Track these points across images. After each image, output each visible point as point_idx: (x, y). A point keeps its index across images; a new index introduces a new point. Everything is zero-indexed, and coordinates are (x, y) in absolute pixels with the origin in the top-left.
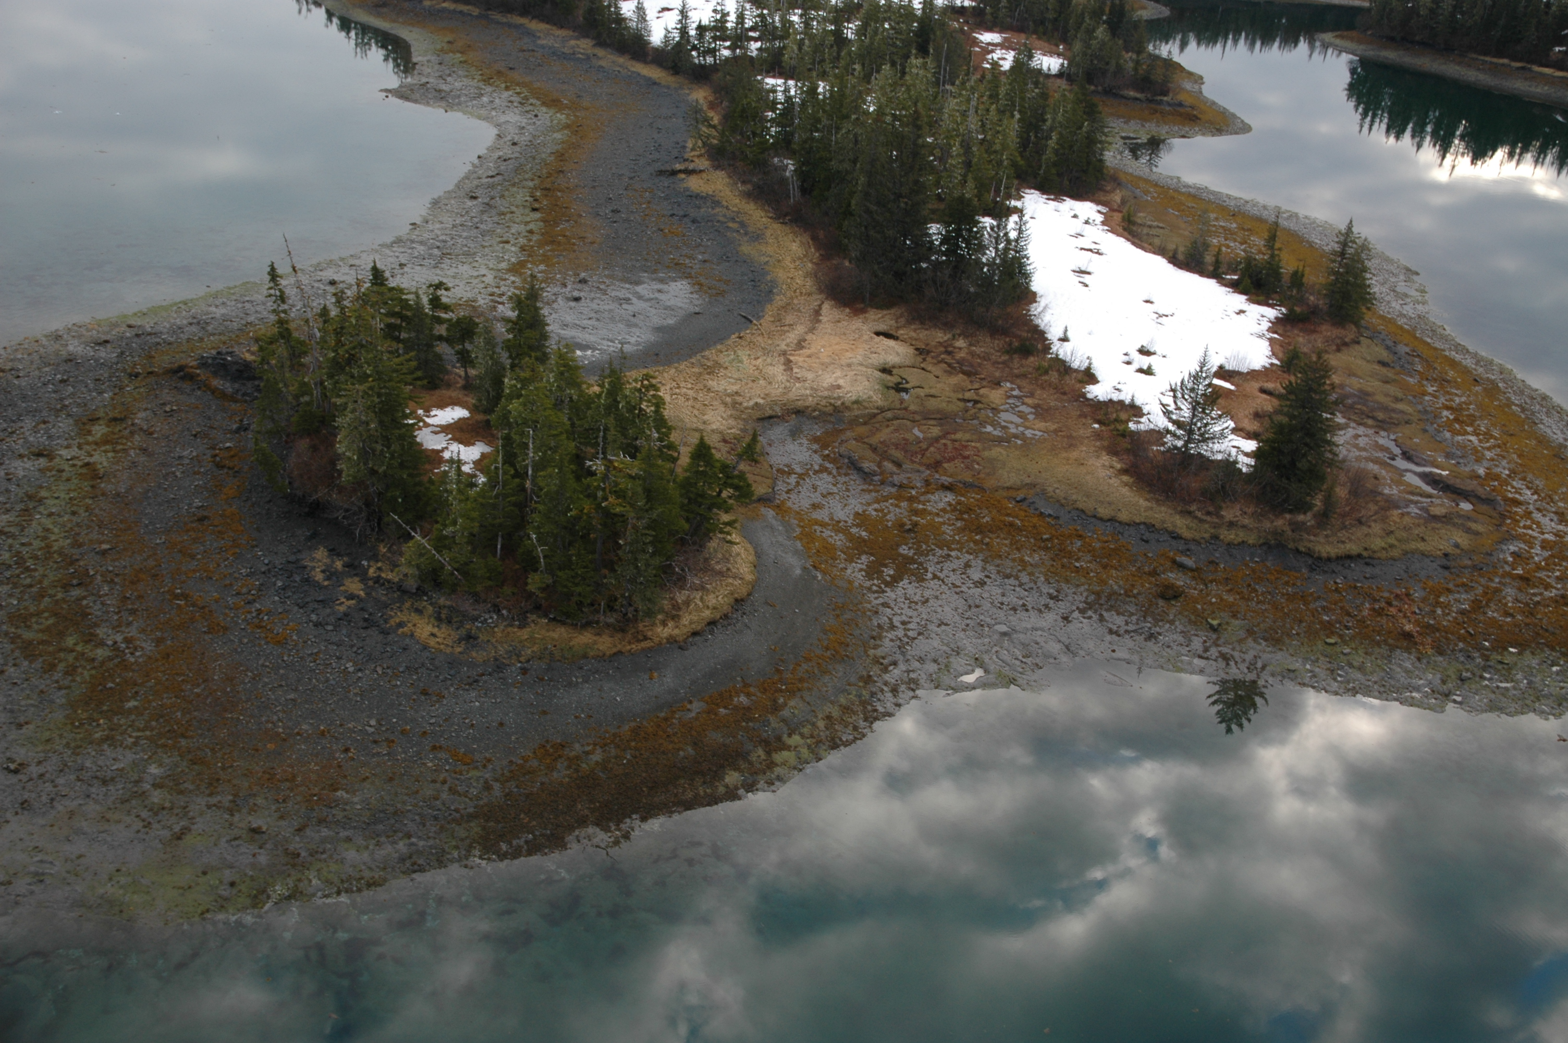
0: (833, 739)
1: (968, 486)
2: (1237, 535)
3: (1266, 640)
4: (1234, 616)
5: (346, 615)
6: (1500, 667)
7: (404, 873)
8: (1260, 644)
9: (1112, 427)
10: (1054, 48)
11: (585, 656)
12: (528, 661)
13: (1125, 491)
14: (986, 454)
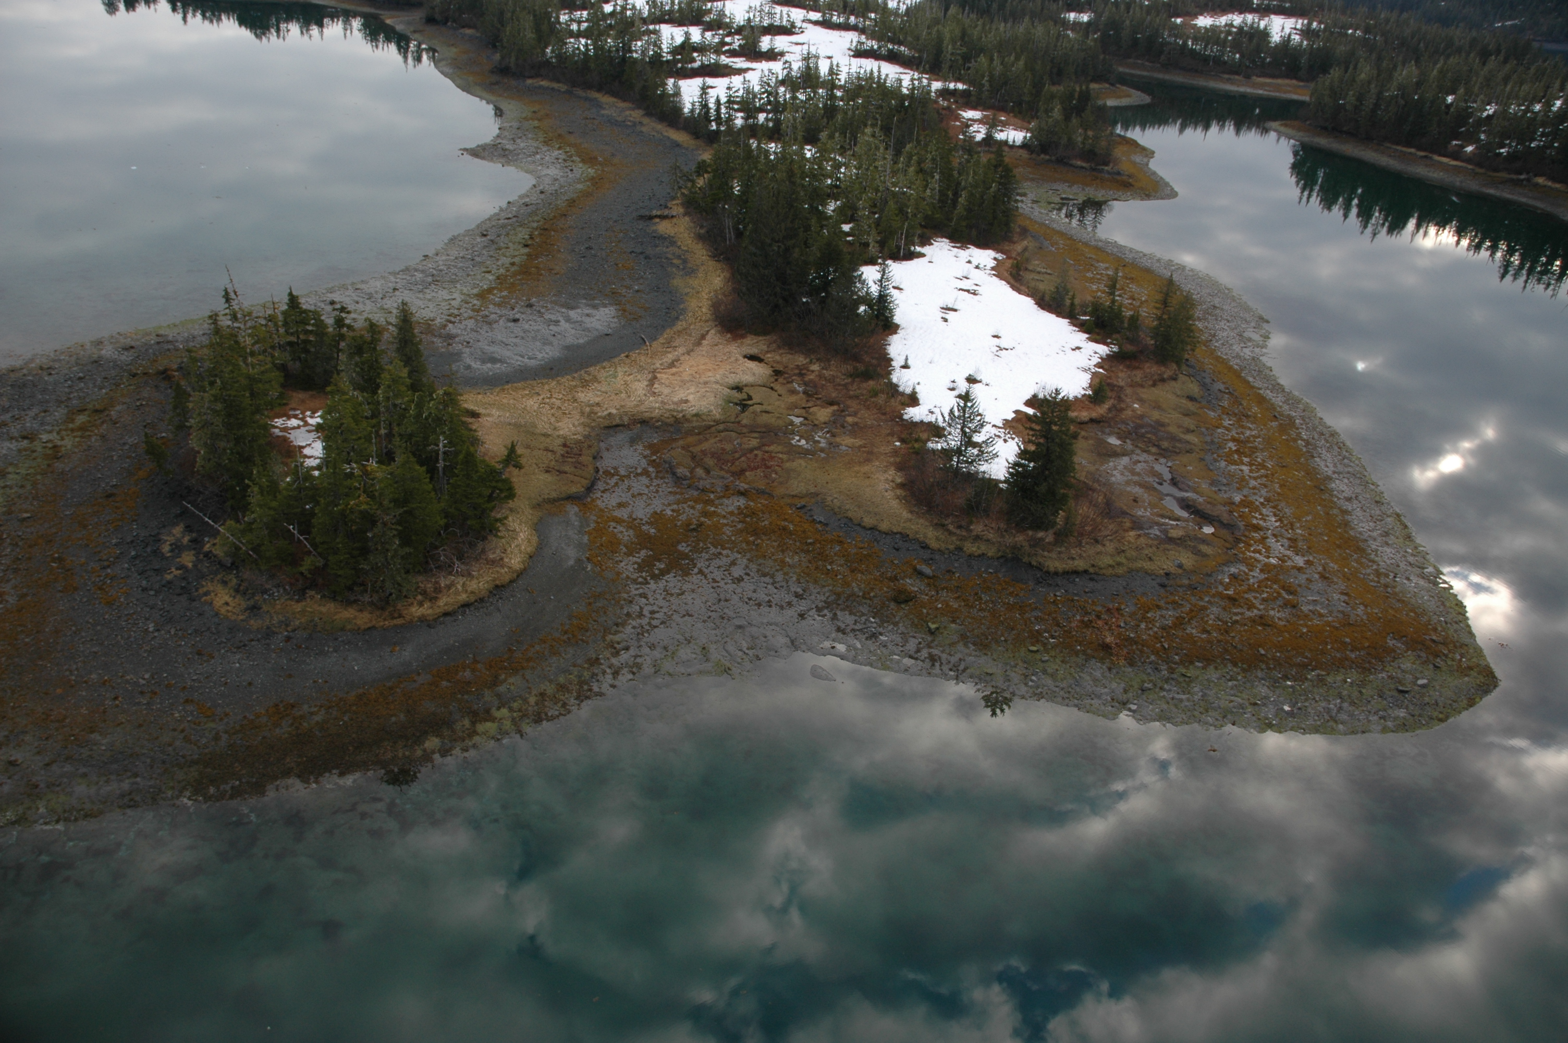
0: (539, 713)
1: (761, 492)
2: (979, 548)
3: (974, 644)
4: (954, 621)
5: (169, 582)
6: (1181, 679)
7: (120, 807)
8: (968, 648)
9: (910, 445)
10: (1026, 124)
11: (343, 629)
12: (294, 631)
13: (895, 503)
14: (788, 465)
